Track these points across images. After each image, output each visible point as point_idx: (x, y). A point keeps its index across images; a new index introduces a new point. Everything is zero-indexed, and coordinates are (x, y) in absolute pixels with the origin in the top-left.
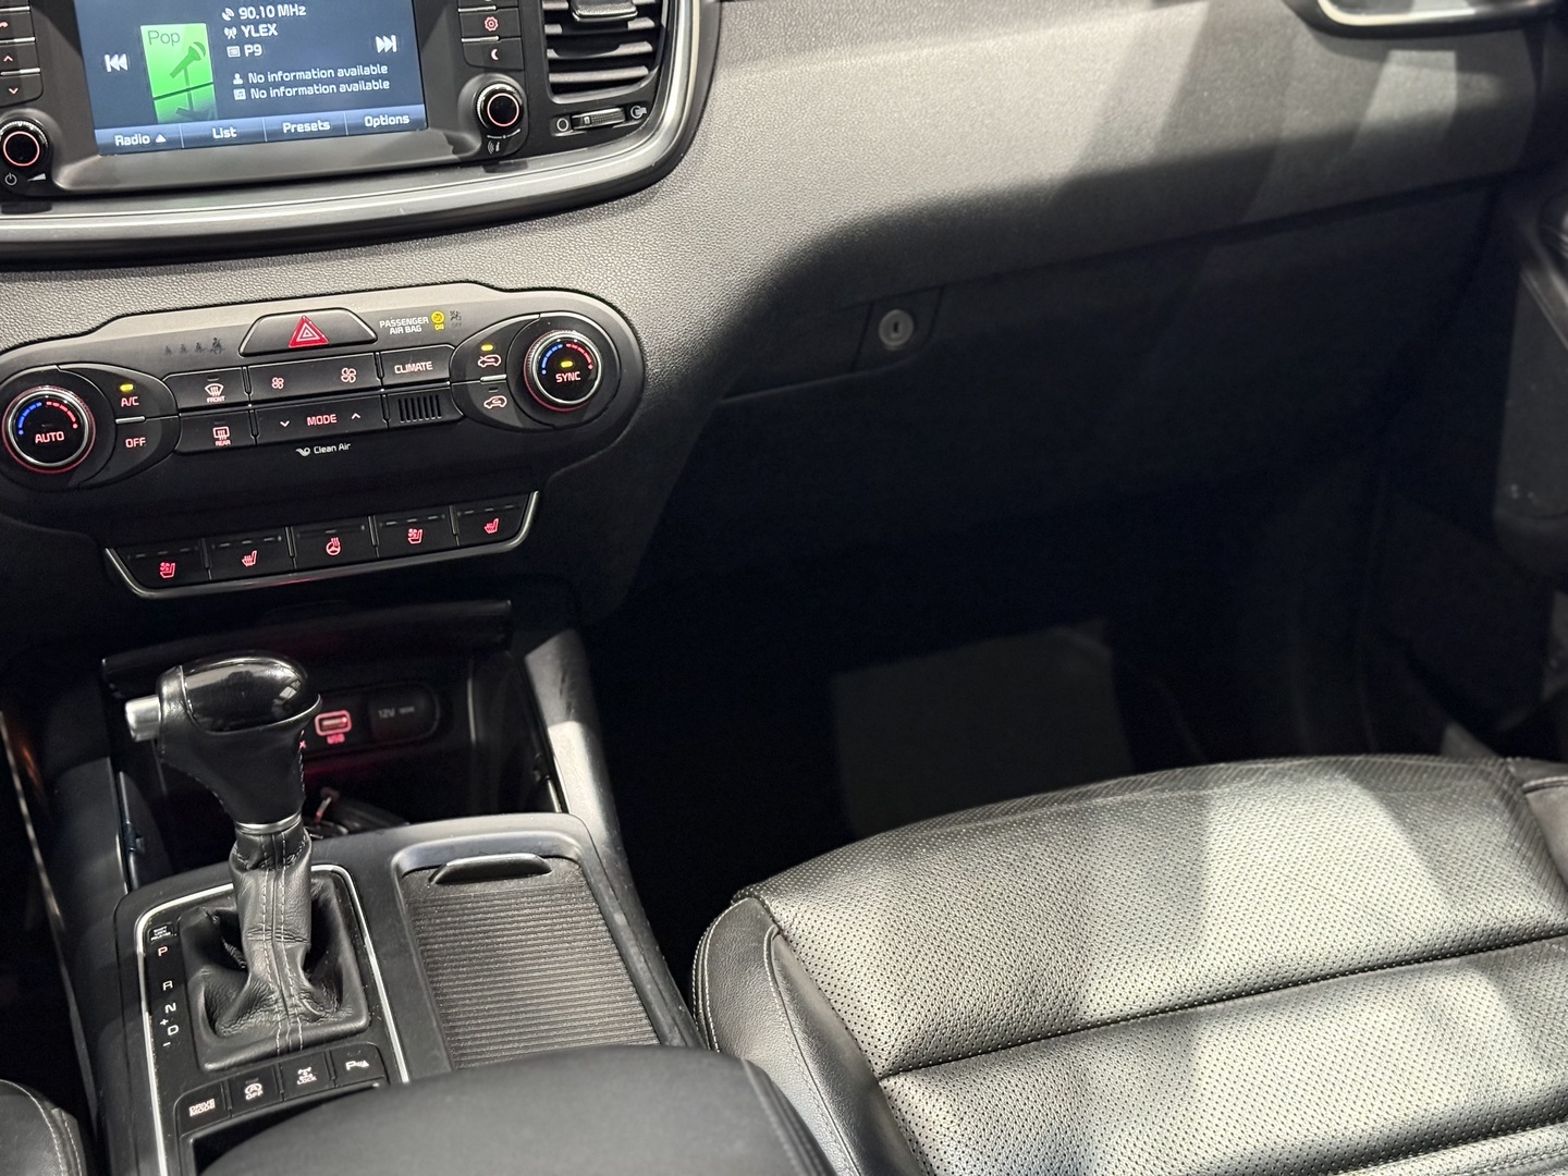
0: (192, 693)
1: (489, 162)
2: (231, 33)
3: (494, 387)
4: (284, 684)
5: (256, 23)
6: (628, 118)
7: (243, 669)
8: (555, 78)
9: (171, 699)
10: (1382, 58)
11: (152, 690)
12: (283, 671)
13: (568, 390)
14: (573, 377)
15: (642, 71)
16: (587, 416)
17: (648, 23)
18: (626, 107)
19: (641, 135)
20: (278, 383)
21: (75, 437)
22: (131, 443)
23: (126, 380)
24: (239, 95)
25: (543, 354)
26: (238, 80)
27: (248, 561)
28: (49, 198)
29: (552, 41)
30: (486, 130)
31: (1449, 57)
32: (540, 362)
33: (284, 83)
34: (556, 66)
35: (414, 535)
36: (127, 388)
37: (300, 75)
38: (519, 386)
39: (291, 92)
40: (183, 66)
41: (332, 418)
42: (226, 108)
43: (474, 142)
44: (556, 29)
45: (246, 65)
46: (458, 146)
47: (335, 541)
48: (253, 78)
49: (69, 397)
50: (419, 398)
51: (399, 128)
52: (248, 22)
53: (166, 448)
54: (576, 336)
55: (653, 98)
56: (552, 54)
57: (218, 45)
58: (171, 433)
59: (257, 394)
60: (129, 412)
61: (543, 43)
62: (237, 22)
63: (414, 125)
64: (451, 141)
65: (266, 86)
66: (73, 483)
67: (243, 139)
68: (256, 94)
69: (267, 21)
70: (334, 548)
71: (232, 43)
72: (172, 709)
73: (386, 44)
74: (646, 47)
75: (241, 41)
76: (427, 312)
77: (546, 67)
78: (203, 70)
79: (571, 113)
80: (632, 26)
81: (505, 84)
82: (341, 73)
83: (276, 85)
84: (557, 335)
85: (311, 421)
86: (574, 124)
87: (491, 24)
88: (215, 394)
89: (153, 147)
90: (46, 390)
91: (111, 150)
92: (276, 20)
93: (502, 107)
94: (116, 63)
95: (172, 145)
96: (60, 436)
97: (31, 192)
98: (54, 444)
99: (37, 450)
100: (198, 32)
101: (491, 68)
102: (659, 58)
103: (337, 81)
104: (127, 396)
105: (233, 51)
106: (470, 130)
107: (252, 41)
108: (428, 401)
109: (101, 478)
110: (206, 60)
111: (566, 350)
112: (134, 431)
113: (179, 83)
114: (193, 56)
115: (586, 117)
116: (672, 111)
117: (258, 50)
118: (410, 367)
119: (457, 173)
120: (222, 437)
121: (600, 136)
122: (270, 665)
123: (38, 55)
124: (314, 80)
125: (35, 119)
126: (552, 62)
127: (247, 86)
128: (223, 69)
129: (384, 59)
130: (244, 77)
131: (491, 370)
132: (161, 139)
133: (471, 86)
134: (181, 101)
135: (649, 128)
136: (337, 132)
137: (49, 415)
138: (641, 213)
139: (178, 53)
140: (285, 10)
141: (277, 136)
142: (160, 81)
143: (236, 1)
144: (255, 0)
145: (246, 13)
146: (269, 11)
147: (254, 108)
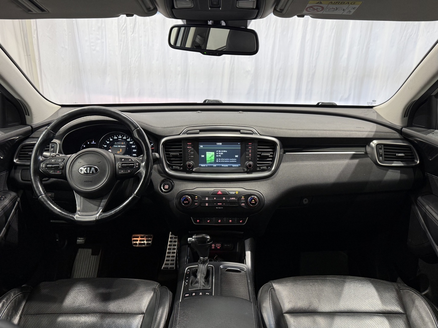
0: (196, 238)
1: (248, 173)
2: (217, 154)
3: (243, 202)
4: (208, 239)
5: (220, 153)
6: (267, 168)
7: (204, 236)
8: (258, 162)
9: (193, 238)
10: (388, 170)
11: (192, 237)
12: (208, 237)
13: (253, 204)
14: (254, 202)
15: (270, 162)
16: (255, 208)
17: (272, 156)
18: (267, 167)
19: (269, 171)
20: (215, 198)
21: (189, 202)
22: (196, 204)
23: (196, 196)
24: (217, 161)
25: (250, 199)
26: (217, 159)
27: (208, 221)
28: (192, 172)
29: (258, 158)
30: (247, 168)
31: (399, 171)
32: (250, 200)
33: (223, 160)
34: (258, 161)
35: (230, 221)
36: (196, 197)
37: (225, 159)
38: (246, 203)
40: (211, 157)
41: (221, 204)
42: (215, 162)
43: (246, 170)
44: (259, 156)
45: (219, 157)
46: (244, 170)
47: (220, 220)
48: (219, 159)
49: (189, 197)
50: (233, 202)
51: (237, 167)
52: (219, 152)
53: (200, 205)
54: (255, 197)
55: (271, 166)
56: (258, 159)
57: (215, 155)
58: (201, 203)
59: (212, 199)
60: (196, 200)
61: (257, 157)
62: (218, 152)
63: (239, 167)
64: (243, 169)
65: (221, 160)
66: (188, 208)
67: (217, 167)
68: (219, 161)
69: (222, 152)
70: (219, 221)
71: (217, 155)
72: (193, 240)
73: (236, 156)
74: (271, 159)
75: (218, 155)
76: (236, 191)
77: (257, 161)
78: (213, 158)
79: (259, 167)
80: (269, 156)
81: (251, 163)
82: (230, 159)
83: (222, 160)
84: (253, 196)
85: (218, 204)
86: (260, 168)
87: (250, 155)
88: (207, 199)
89: (206, 167)
90: (187, 196)
91: (201, 167)
92: (223, 152)
93: (250, 166)
94: (203, 156)
95: (208, 166)
96: (187, 202)
97: (190, 171)
98: (186, 203)
99: (184, 204)
100: (213, 153)
101: (249, 160)
102: (273, 161)
103: (230, 160)
104: (196, 198)
105: (217, 156)
106: (245, 168)
107: (220, 155)
109: (191, 208)
110: (214, 156)
111: (253, 199)
112: (196, 202)
113: (210, 159)
114: (212, 156)
115: (261, 168)
116: (273, 169)
117: (220, 156)
118: (232, 198)
119: (243, 173)
120: (207, 204)
121: (263, 170)
122: (207, 236)
123: (193, 155)
124: (227, 160)
125: (191, 163)
126: (258, 160)
127: (218, 160)
128: (216, 158)
129: (236, 158)
130: (218, 159)
131: (243, 200)
132: (207, 166)
133: (247, 162)
134: (210, 161)
135: (269, 170)
136: (229, 167)
137: (186, 199)
138: (267, 181)
139: (210, 155)
140: (224, 151)
141: (221, 167)
142: (208, 159)
143: (218, 150)
144: (221, 150)
145: (219, 151)
146: (222, 151)
147: (219, 163)
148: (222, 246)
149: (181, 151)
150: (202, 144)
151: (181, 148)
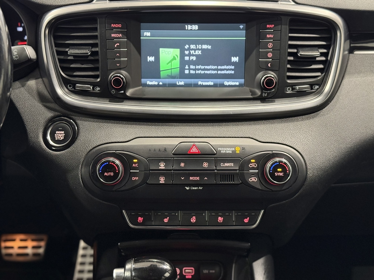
0: (135, 270)
1: (263, 99)
2: (187, 52)
3: (253, 174)
4: (166, 271)
5: (195, 50)
6: (312, 89)
7: (155, 263)
8: (289, 74)
9: (128, 270)
12: (167, 266)
13: (279, 179)
14: (281, 174)
15: (319, 74)
16: (284, 188)
17: (323, 58)
18: (312, 85)
19: (316, 95)
20: (182, 165)
21: (116, 174)
22: (134, 179)
23: (136, 158)
24: (187, 72)
25: (272, 165)
26: (187, 67)
27: (166, 220)
28: (123, 98)
29: (289, 62)
30: (263, 89)
32: (270, 168)
33: (201, 69)
34: (290, 70)
35: (220, 219)
36: (135, 161)
37: (206, 67)
38: (262, 175)
39: (203, 72)
40: (171, 61)
41: (198, 178)
42: (182, 75)
43: (258, 92)
44: (291, 58)
45: (190, 63)
46: (253, 93)
47: (194, 217)
48: (192, 67)
49: (117, 162)
50: (228, 175)
51: (235, 86)
52: (193, 49)
53: (144, 181)
54: (284, 160)
55: (322, 83)
56: (289, 66)
57: (182, 55)
58: (147, 177)
59: (175, 167)
60: (135, 168)
61: (286, 62)
62: (189, 49)
63: (240, 85)
64: (251, 91)
65: (195, 70)
66: (114, 189)
67: (186, 85)
68: (192, 72)
69: (199, 49)
70: (193, 220)
71: (187, 55)
72: (128, 274)
73: (235, 59)
74: (321, 66)
75: (190, 55)
76: (234, 146)
77: (286, 70)
78: (177, 63)
79: (292, 86)
80: (317, 59)
81: (272, 75)
82: (219, 67)
83: (198, 70)
84: (277, 159)
85: (191, 178)
86: (293, 89)
87: (270, 55)
88: (162, 166)
89: (158, 86)
90: (111, 159)
91: (146, 85)
92: (202, 49)
93: (269, 82)
94: (151, 59)
95: (164, 85)
96: (112, 174)
97: (119, 96)
98: (110, 176)
99: (106, 178)
100: (176, 52)
101: (268, 69)
102: (326, 70)
103: (217, 70)
104: (135, 163)
105: (187, 58)
106: (258, 88)
107: (193, 55)
108: (230, 177)
109: (122, 189)
110: (178, 60)
111: (280, 165)
112: (135, 174)
113: (169, 67)
114: (174, 59)
115: (297, 87)
116: (327, 88)
117: (194, 58)
118: (226, 164)
119: (251, 102)
120: (162, 180)
121: (301, 94)
122: (163, 264)
123: (127, 55)
124: (211, 69)
125: (123, 74)
126: (288, 69)
127: (189, 69)
128: (183, 63)
129: (234, 64)
130: (189, 66)
131: (253, 168)
132: (161, 83)
133: (260, 75)
134: (169, 72)
135: (319, 93)
136: (215, 86)
137: (110, 167)
138: (312, 121)
139: (171, 58)
140: (205, 47)
141: (196, 85)
142: (163, 66)
143: (190, 42)
144: (196, 42)
145: (192, 47)
146: (199, 47)
147: (190, 76)
148: (197, 271)
149: (95, 45)
150: (147, 29)
151: (95, 37)
